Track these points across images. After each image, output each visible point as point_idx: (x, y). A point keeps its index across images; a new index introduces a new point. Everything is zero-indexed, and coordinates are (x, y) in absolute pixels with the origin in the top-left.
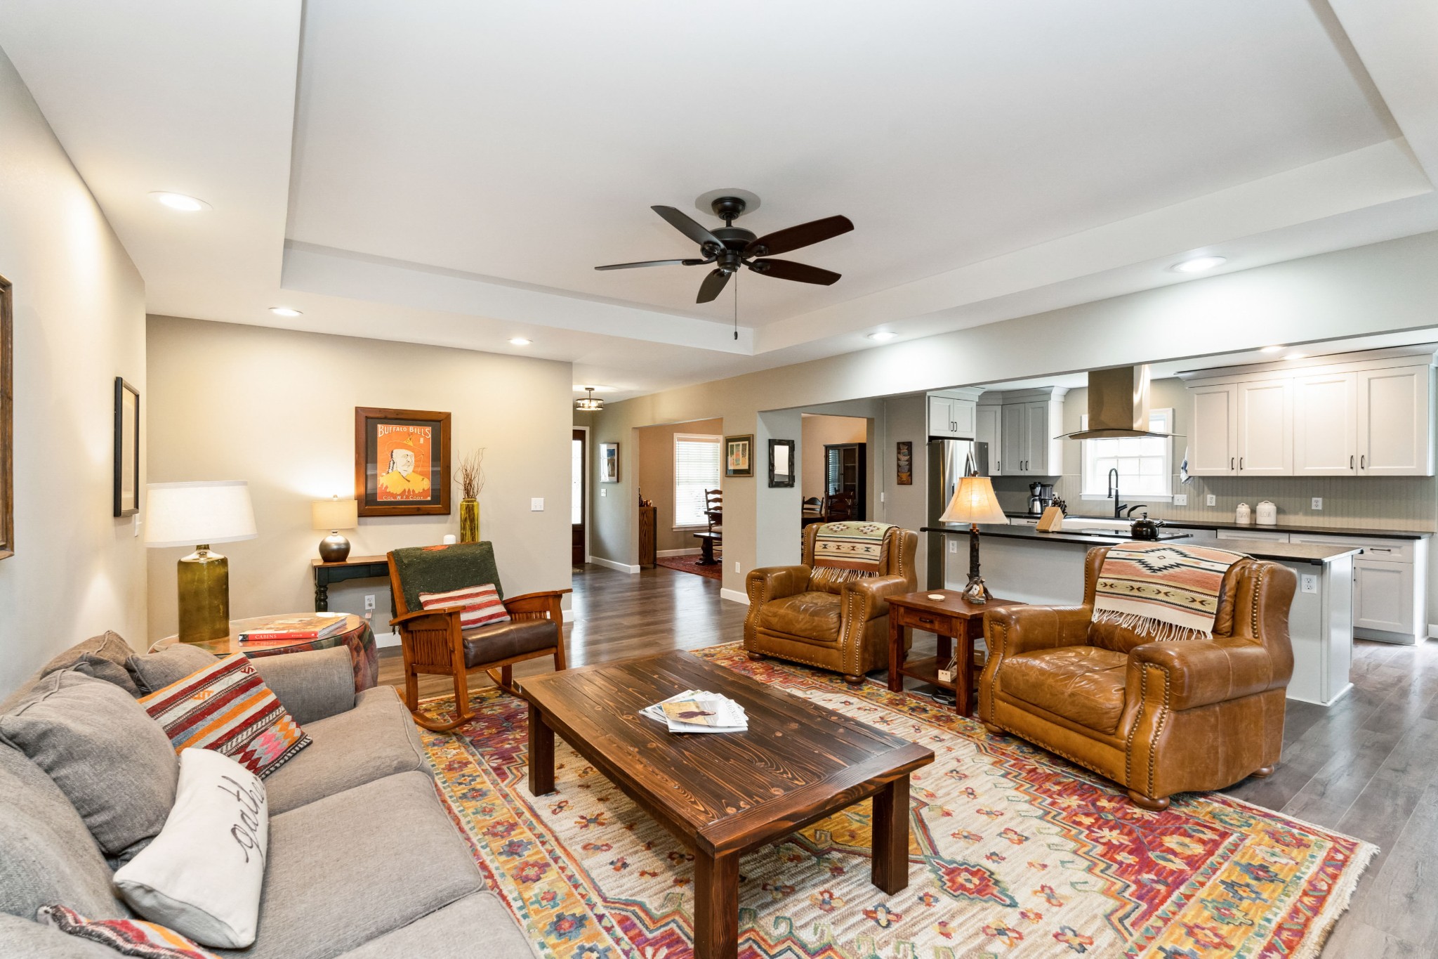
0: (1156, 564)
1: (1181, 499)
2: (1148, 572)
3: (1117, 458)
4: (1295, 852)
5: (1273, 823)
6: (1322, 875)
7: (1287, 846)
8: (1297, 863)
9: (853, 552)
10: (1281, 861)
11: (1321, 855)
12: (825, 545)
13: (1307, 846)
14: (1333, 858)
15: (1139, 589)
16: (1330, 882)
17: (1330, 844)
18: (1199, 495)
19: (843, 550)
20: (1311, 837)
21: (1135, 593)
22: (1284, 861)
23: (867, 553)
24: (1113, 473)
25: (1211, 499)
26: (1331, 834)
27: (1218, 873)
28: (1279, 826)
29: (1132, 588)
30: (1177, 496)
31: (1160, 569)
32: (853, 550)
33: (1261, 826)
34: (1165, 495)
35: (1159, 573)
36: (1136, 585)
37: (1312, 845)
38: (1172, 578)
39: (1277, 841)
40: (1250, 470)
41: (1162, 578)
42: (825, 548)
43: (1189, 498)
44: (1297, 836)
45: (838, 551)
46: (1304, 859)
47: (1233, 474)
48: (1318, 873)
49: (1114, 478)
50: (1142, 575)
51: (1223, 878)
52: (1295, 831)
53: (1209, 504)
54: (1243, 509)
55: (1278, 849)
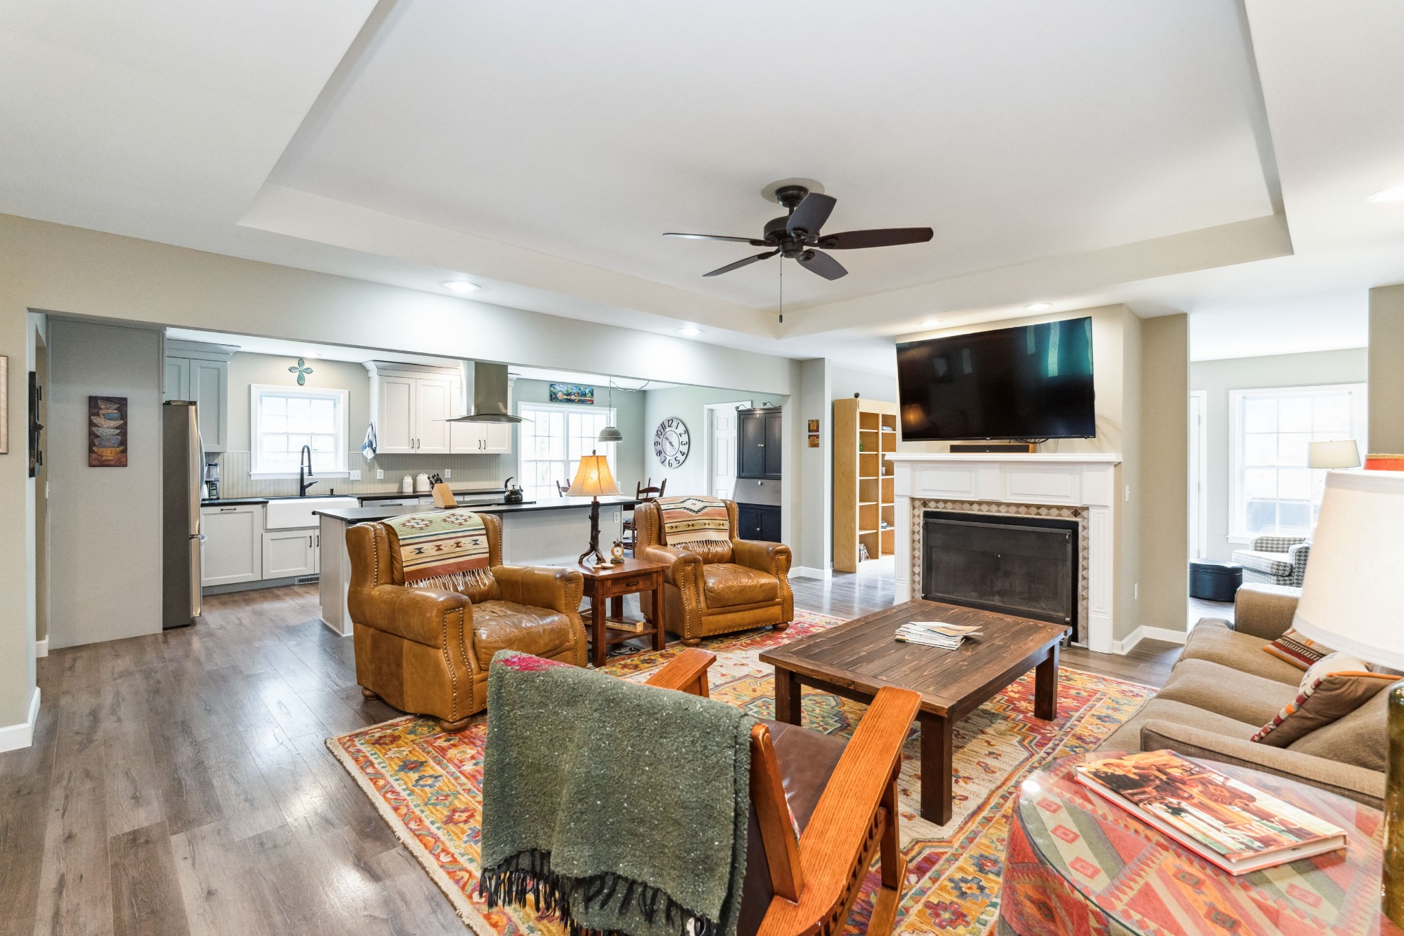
0: (696, 508)
1: (356, 475)
2: (694, 514)
3: (312, 435)
9: (458, 549)
12: (419, 549)
15: (693, 525)
18: (370, 470)
19: (445, 550)
21: (691, 528)
23: (476, 547)
24: (306, 450)
25: (380, 474)
29: (689, 525)
30: (352, 472)
31: (699, 511)
32: (458, 546)
34: (342, 471)
35: (700, 513)
36: (690, 523)
38: (707, 514)
40: (424, 450)
41: (703, 515)
42: (420, 552)
43: (362, 474)
45: (439, 552)
47: (413, 452)
49: (306, 454)
50: (692, 516)
53: (378, 478)
54: (408, 481)
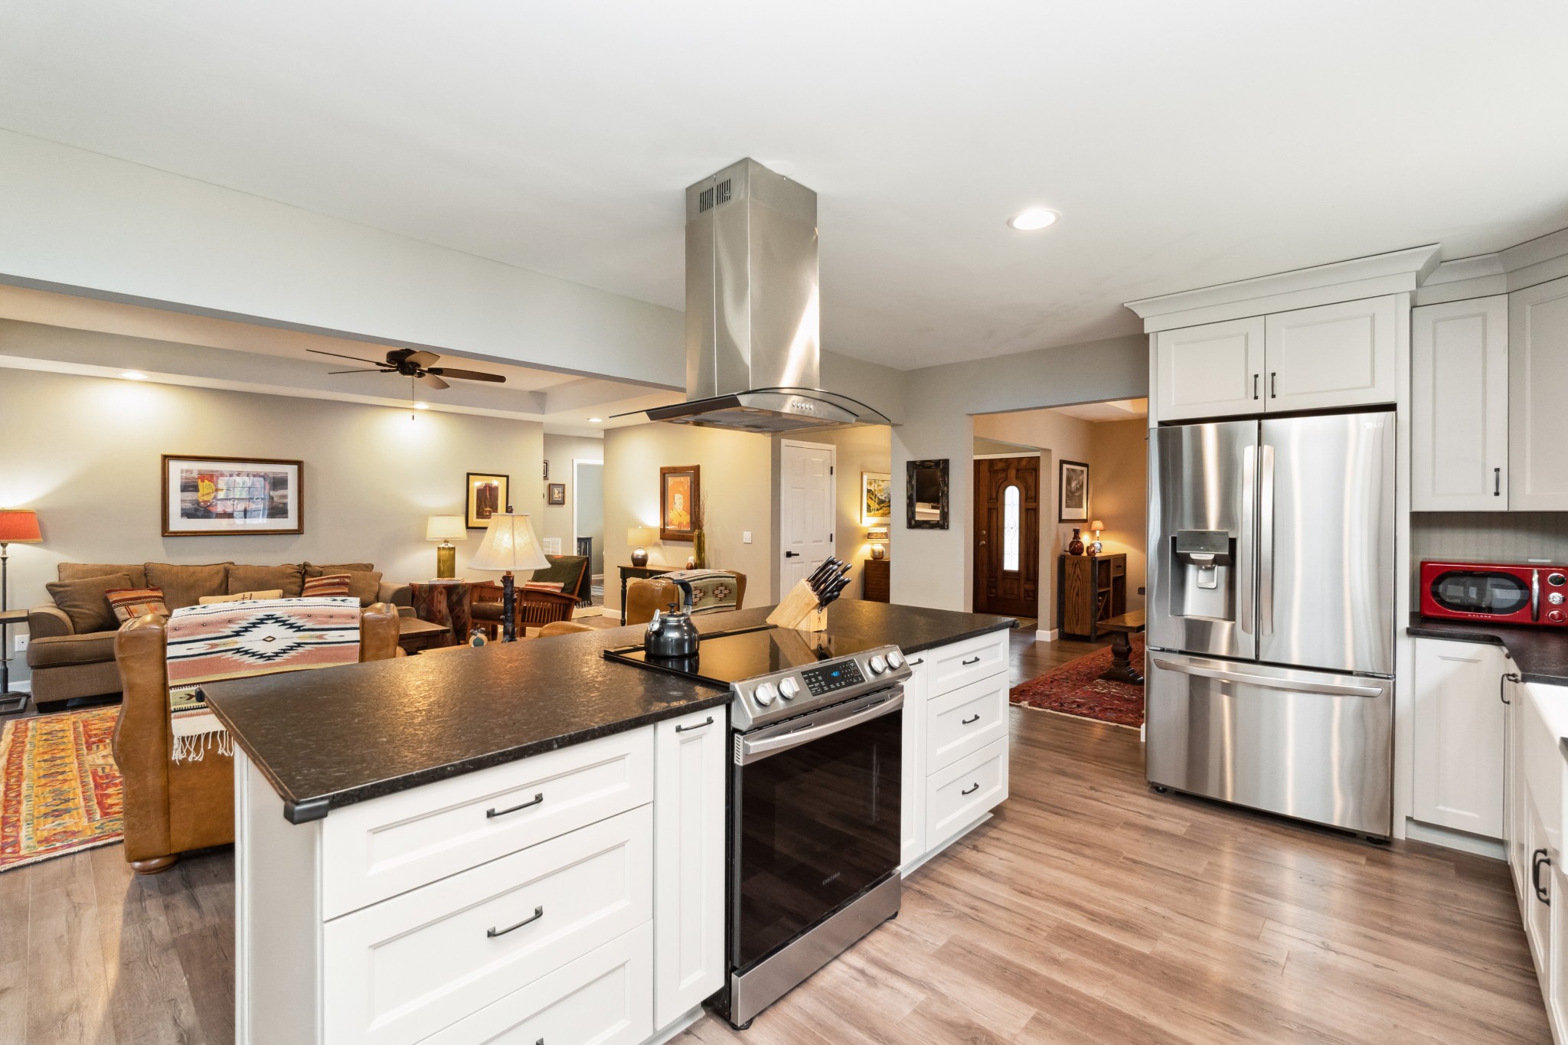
4: (45, 834)
5: (81, 839)
6: (14, 834)
7: (55, 834)
8: (37, 830)
10: (49, 826)
11: (24, 843)
13: (40, 842)
14: (14, 846)
16: (5, 834)
17: (22, 853)
20: (42, 848)
22: (48, 826)
26: (28, 859)
27: (82, 800)
28: (75, 840)
33: (89, 833)
37: (37, 845)
39: (65, 832)
44: (54, 843)
46: (36, 834)
48: (18, 833)
51: (76, 801)
52: (58, 844)
55: (60, 829)
